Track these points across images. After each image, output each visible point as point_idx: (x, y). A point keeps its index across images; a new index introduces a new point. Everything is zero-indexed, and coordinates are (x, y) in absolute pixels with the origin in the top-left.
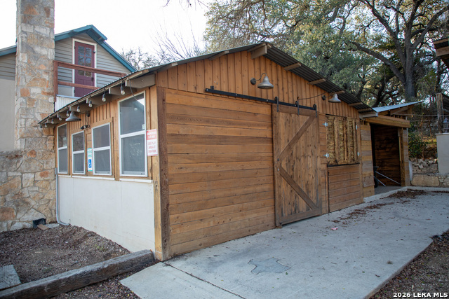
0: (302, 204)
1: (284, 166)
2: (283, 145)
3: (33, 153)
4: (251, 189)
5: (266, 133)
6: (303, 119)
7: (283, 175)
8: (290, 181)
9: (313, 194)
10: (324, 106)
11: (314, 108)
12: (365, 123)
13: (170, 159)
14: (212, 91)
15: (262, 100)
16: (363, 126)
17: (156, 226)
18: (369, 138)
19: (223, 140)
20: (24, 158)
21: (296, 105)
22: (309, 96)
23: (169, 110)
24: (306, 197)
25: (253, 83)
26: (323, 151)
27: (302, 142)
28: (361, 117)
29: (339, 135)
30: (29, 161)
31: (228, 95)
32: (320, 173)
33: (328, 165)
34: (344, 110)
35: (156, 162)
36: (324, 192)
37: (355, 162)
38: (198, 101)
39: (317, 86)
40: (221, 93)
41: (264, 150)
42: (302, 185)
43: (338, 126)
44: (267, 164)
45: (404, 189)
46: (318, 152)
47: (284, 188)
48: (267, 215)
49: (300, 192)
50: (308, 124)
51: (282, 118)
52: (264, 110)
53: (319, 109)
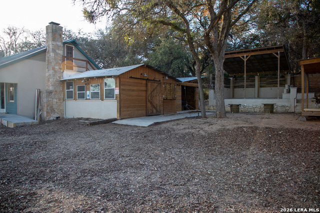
0: (155, 111)
1: (149, 98)
2: (149, 92)
3: (56, 91)
4: (140, 104)
5: (145, 89)
6: (156, 84)
7: (149, 101)
8: (151, 103)
9: (158, 108)
10: (163, 80)
11: (160, 81)
12: (179, 85)
13: (121, 95)
14: (131, 77)
15: (144, 79)
16: (178, 86)
17: (117, 111)
18: (181, 91)
19: (133, 90)
20: (53, 93)
21: (154, 80)
22: (158, 77)
23: (122, 83)
24: (156, 109)
25: (141, 74)
26: (163, 95)
27: (155, 91)
28: (178, 83)
29: (168, 90)
30: (55, 94)
31: (135, 78)
32: (161, 102)
33: (164, 99)
34: (171, 81)
35: (118, 96)
36: (162, 108)
37: (174, 99)
38: (127, 80)
39: (161, 74)
40: (133, 78)
41: (144, 94)
42: (155, 105)
43: (168, 87)
44: (144, 98)
45: (196, 110)
46: (160, 95)
47: (149, 105)
48: (144, 112)
49: (154, 107)
50: (157, 86)
51: (149, 84)
52: (144, 82)
53: (162, 81)
